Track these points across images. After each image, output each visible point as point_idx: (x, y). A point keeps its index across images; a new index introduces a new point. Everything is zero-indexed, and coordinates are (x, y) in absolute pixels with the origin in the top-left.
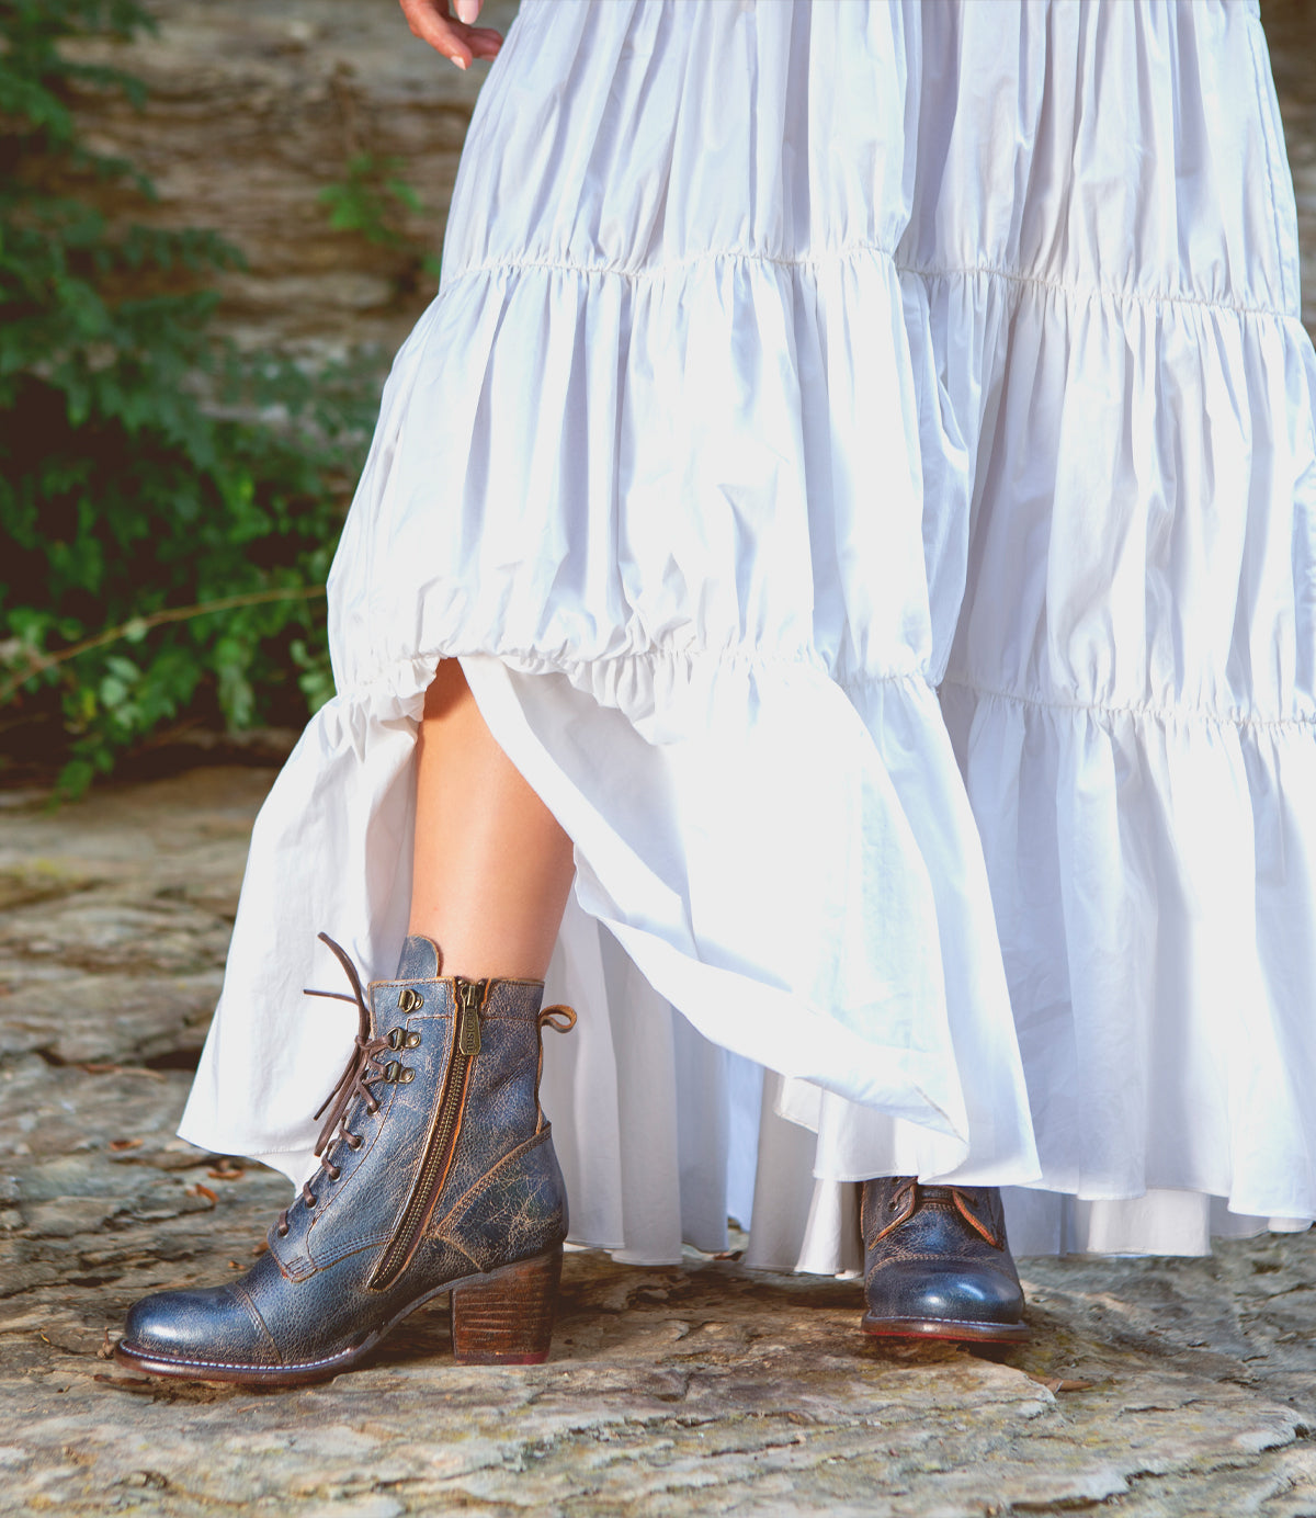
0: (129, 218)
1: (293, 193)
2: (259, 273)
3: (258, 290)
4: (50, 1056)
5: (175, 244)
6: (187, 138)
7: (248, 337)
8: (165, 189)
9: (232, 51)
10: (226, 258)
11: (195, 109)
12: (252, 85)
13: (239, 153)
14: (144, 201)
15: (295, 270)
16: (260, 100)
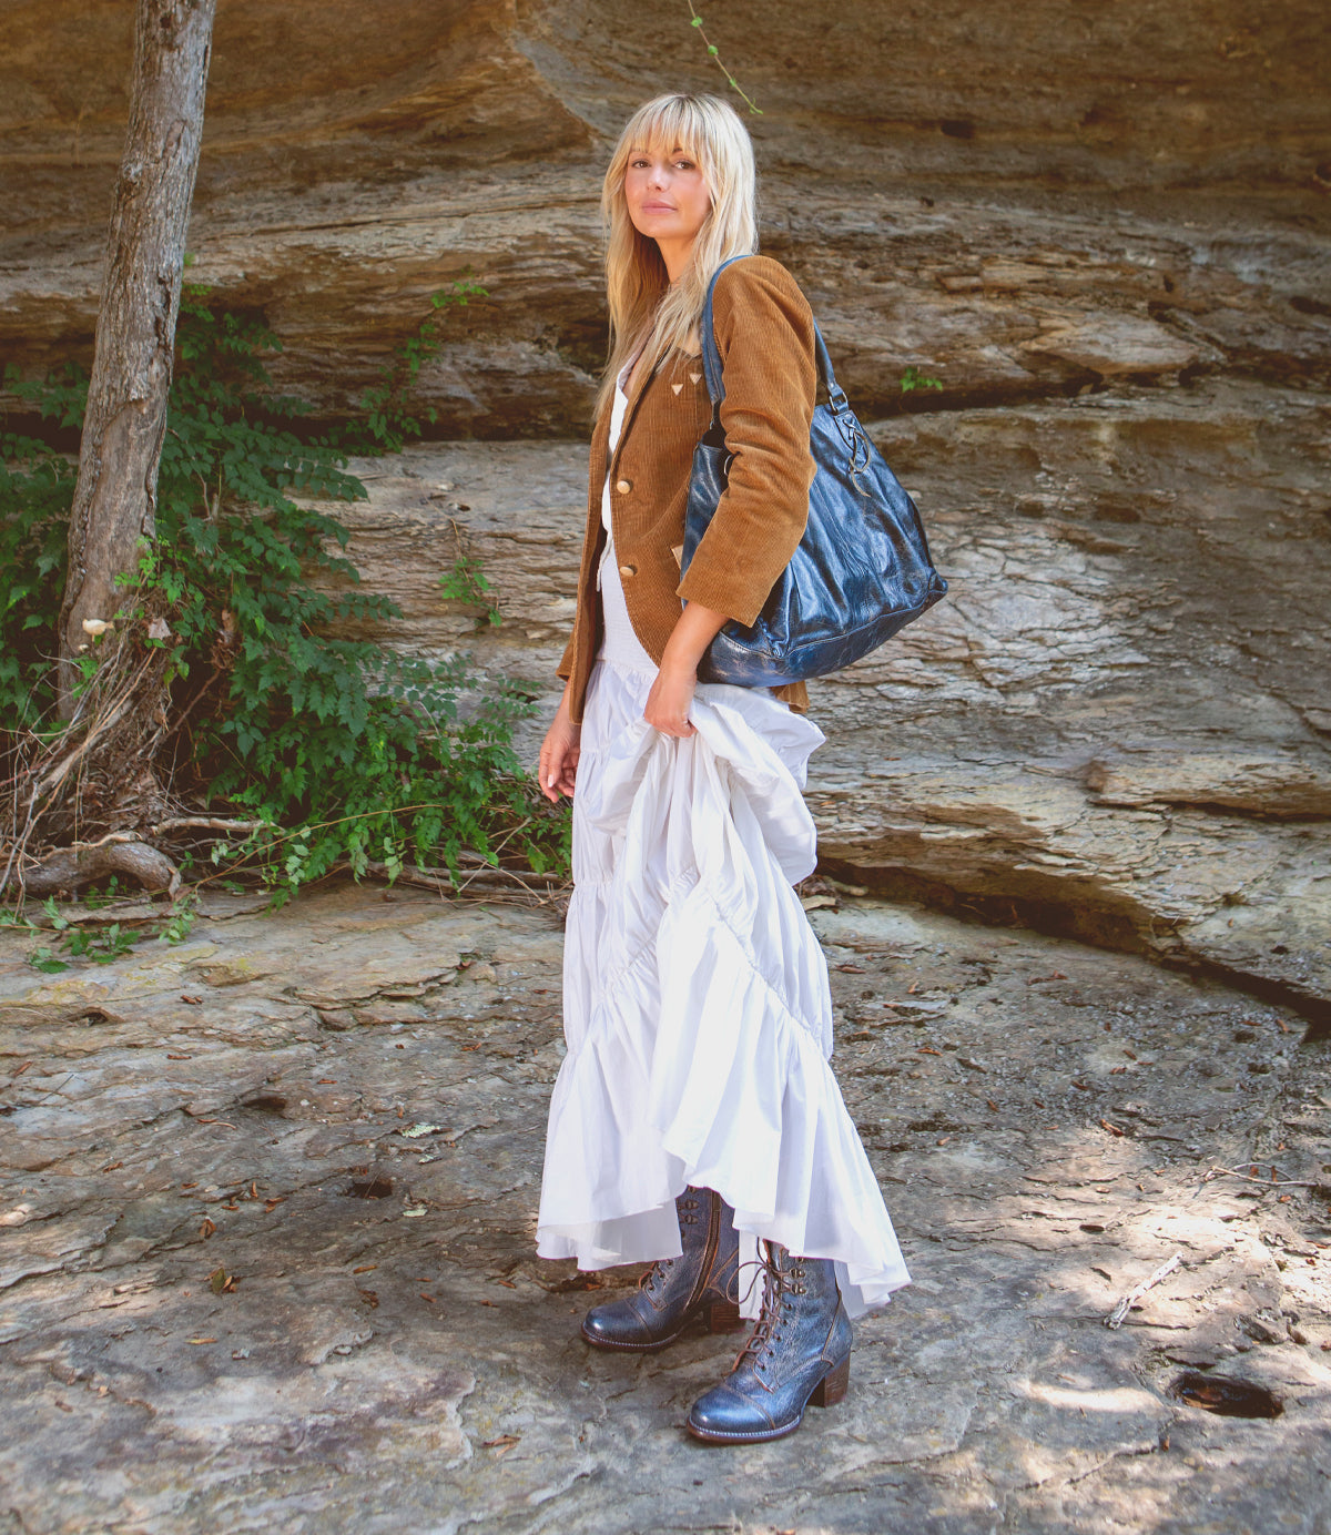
0: (347, 588)
1: (429, 576)
2: (410, 616)
3: (409, 625)
4: (185, 1111)
5: (366, 602)
6: (378, 549)
7: (404, 648)
8: (364, 575)
9: (405, 502)
10: (390, 610)
11: (382, 535)
12: (410, 523)
13: (404, 556)
14: (354, 580)
15: (428, 614)
16: (414, 531)
